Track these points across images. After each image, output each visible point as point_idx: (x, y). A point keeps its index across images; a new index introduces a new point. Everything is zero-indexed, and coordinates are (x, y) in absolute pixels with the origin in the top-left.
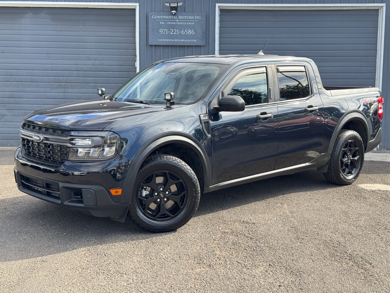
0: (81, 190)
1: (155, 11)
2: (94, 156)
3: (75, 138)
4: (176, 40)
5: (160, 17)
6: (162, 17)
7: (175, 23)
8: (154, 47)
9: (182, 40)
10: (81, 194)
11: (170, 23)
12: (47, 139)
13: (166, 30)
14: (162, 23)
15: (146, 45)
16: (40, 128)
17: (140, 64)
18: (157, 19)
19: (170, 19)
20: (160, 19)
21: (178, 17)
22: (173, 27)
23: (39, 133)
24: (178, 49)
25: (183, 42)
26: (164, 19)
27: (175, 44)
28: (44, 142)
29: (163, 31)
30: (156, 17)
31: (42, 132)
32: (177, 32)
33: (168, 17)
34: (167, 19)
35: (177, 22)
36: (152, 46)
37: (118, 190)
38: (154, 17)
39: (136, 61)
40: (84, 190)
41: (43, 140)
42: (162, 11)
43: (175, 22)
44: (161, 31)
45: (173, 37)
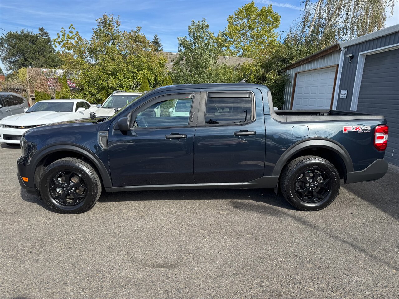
37: (26, 178)
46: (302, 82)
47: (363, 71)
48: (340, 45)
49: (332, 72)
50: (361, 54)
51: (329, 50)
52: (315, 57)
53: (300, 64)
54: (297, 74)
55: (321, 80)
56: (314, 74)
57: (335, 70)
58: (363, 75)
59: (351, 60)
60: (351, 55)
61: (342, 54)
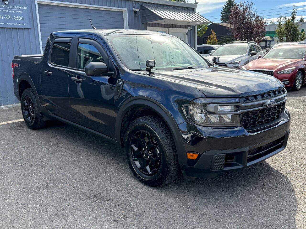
4: (10, 24)
7: (8, 11)
9: (15, 24)
11: (4, 11)
13: (2, 16)
19: (3, 8)
21: (10, 6)
22: (7, 14)
24: (12, 30)
27: (10, 27)
32: (10, 17)
33: (2, 6)
43: (8, 10)
45: (8, 21)
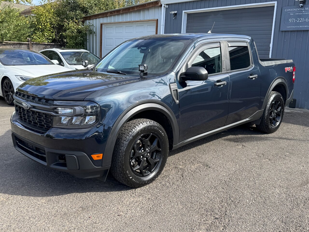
0: (65, 155)
1: (288, 6)
2: (76, 123)
3: (57, 108)
4: (301, 26)
5: (291, 10)
6: (292, 10)
7: (302, 14)
8: (284, 32)
9: (306, 26)
10: (65, 159)
11: (298, 14)
12: (34, 107)
13: (294, 19)
14: (292, 14)
15: (278, 31)
16: (28, 97)
17: (273, 45)
18: (288, 12)
19: (298, 11)
20: (291, 11)
21: (304, 9)
22: (300, 16)
23: (27, 101)
24: (302, 33)
25: (306, 28)
26: (293, 11)
27: (299, 29)
28: (31, 109)
29: (292, 20)
30: (288, 10)
31: (29, 100)
32: (302, 20)
33: (297, 10)
34: (296, 11)
35: (303, 12)
36: (283, 31)
37: (99, 155)
38: (286, 10)
39: (270, 43)
40: (67, 156)
41: (30, 108)
42: (293, 5)
43: (302, 12)
44: (290, 20)
45: (299, 24)
46: (111, 33)
47: (186, 27)
48: (161, 2)
49: (149, 26)
50: (184, 12)
51: (148, 5)
52: (130, 10)
53: (108, 15)
54: (103, 25)
55: (136, 32)
56: (126, 27)
57: (155, 24)
58: (186, 30)
59: (174, 17)
60: (176, 12)
61: (163, 10)
